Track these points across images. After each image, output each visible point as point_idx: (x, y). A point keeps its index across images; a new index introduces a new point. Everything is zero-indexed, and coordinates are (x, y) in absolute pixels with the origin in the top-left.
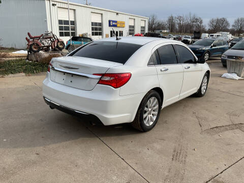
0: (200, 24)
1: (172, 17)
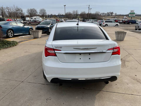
0: (21, 12)
1: (2, 8)
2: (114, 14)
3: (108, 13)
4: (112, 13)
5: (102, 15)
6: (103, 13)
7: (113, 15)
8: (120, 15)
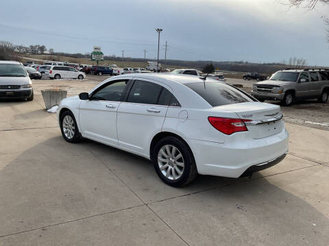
2: (48, 50)
3: (32, 47)
4: (42, 48)
5: (16, 50)
6: (21, 47)
7: (45, 52)
8: (63, 55)
